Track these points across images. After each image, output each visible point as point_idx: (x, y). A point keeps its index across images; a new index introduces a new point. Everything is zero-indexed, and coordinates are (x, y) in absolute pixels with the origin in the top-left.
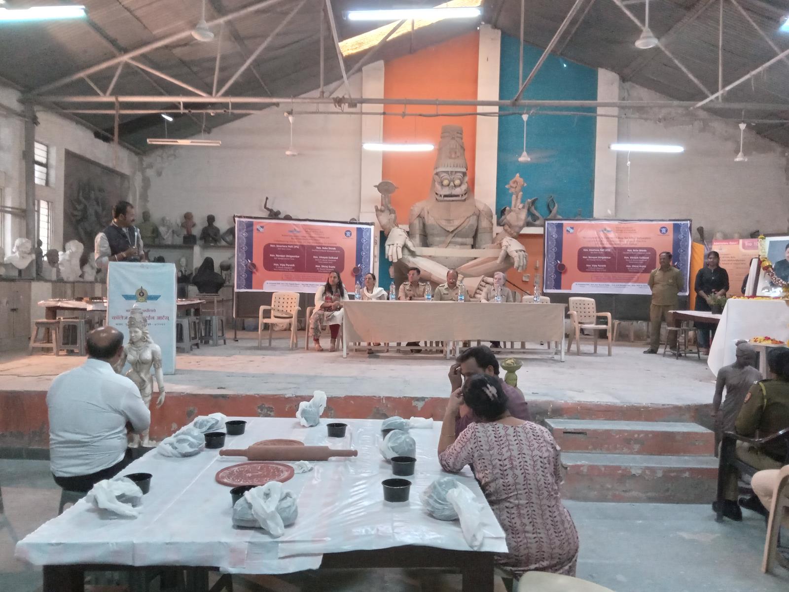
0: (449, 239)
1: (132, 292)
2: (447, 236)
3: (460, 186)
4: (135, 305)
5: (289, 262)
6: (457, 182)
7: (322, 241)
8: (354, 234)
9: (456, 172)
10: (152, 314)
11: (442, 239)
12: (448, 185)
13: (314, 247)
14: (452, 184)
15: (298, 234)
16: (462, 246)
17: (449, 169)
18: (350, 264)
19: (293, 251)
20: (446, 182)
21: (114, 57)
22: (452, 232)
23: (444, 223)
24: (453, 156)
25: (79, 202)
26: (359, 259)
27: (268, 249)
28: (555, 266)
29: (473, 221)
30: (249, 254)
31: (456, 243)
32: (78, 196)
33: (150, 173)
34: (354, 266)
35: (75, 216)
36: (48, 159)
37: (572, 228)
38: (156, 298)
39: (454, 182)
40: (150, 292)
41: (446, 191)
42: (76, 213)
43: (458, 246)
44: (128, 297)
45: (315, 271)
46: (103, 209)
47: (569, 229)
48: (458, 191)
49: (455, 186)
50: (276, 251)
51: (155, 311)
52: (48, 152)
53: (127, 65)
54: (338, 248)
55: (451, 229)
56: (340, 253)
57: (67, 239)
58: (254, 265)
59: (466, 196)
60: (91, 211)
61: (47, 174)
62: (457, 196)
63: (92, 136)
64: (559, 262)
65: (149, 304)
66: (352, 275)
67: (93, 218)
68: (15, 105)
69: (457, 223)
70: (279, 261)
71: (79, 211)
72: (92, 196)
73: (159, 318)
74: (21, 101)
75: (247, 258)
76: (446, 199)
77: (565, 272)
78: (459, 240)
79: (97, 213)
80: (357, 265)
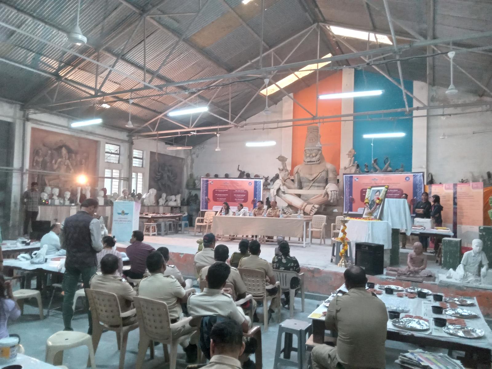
0: (311, 184)
1: (120, 212)
2: (310, 183)
3: (316, 156)
4: (121, 216)
5: (224, 197)
6: (314, 155)
7: (238, 187)
8: (253, 185)
9: (314, 149)
10: (126, 220)
11: (308, 184)
12: (309, 156)
13: (234, 190)
14: (311, 156)
15: (227, 185)
16: (318, 188)
17: (310, 148)
18: (251, 197)
19: (225, 193)
20: (308, 155)
21: (157, 116)
22: (313, 180)
23: (308, 176)
24: (311, 141)
25: (159, 172)
26: (255, 195)
27: (215, 192)
28: (349, 199)
29: (324, 174)
30: (207, 194)
31: (315, 186)
32: (159, 169)
33: (194, 156)
34: (253, 199)
35: (156, 178)
36: (143, 156)
37: (357, 178)
38: (127, 214)
39: (312, 154)
40: (126, 212)
41: (308, 160)
42: (157, 177)
43: (316, 188)
44: (119, 214)
45: (235, 201)
46: (172, 174)
47: (356, 179)
48: (314, 159)
49: (313, 157)
50: (218, 192)
51: (127, 218)
52: (143, 153)
53: (161, 119)
54: (246, 191)
55: (311, 179)
56: (246, 193)
57: (150, 187)
58: (209, 199)
59: (319, 161)
60: (165, 176)
61: (143, 162)
62: (315, 162)
63: (164, 144)
64: (351, 197)
65: (125, 216)
66: (252, 203)
67: (166, 178)
68: (126, 138)
69: (315, 176)
70: (219, 197)
71: (159, 176)
72: (166, 169)
73: (128, 221)
74: (128, 136)
75: (206, 196)
76: (309, 163)
77: (354, 202)
78: (316, 184)
79: (168, 176)
80: (254, 198)
